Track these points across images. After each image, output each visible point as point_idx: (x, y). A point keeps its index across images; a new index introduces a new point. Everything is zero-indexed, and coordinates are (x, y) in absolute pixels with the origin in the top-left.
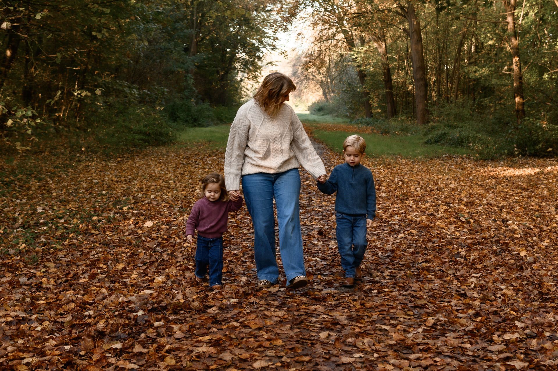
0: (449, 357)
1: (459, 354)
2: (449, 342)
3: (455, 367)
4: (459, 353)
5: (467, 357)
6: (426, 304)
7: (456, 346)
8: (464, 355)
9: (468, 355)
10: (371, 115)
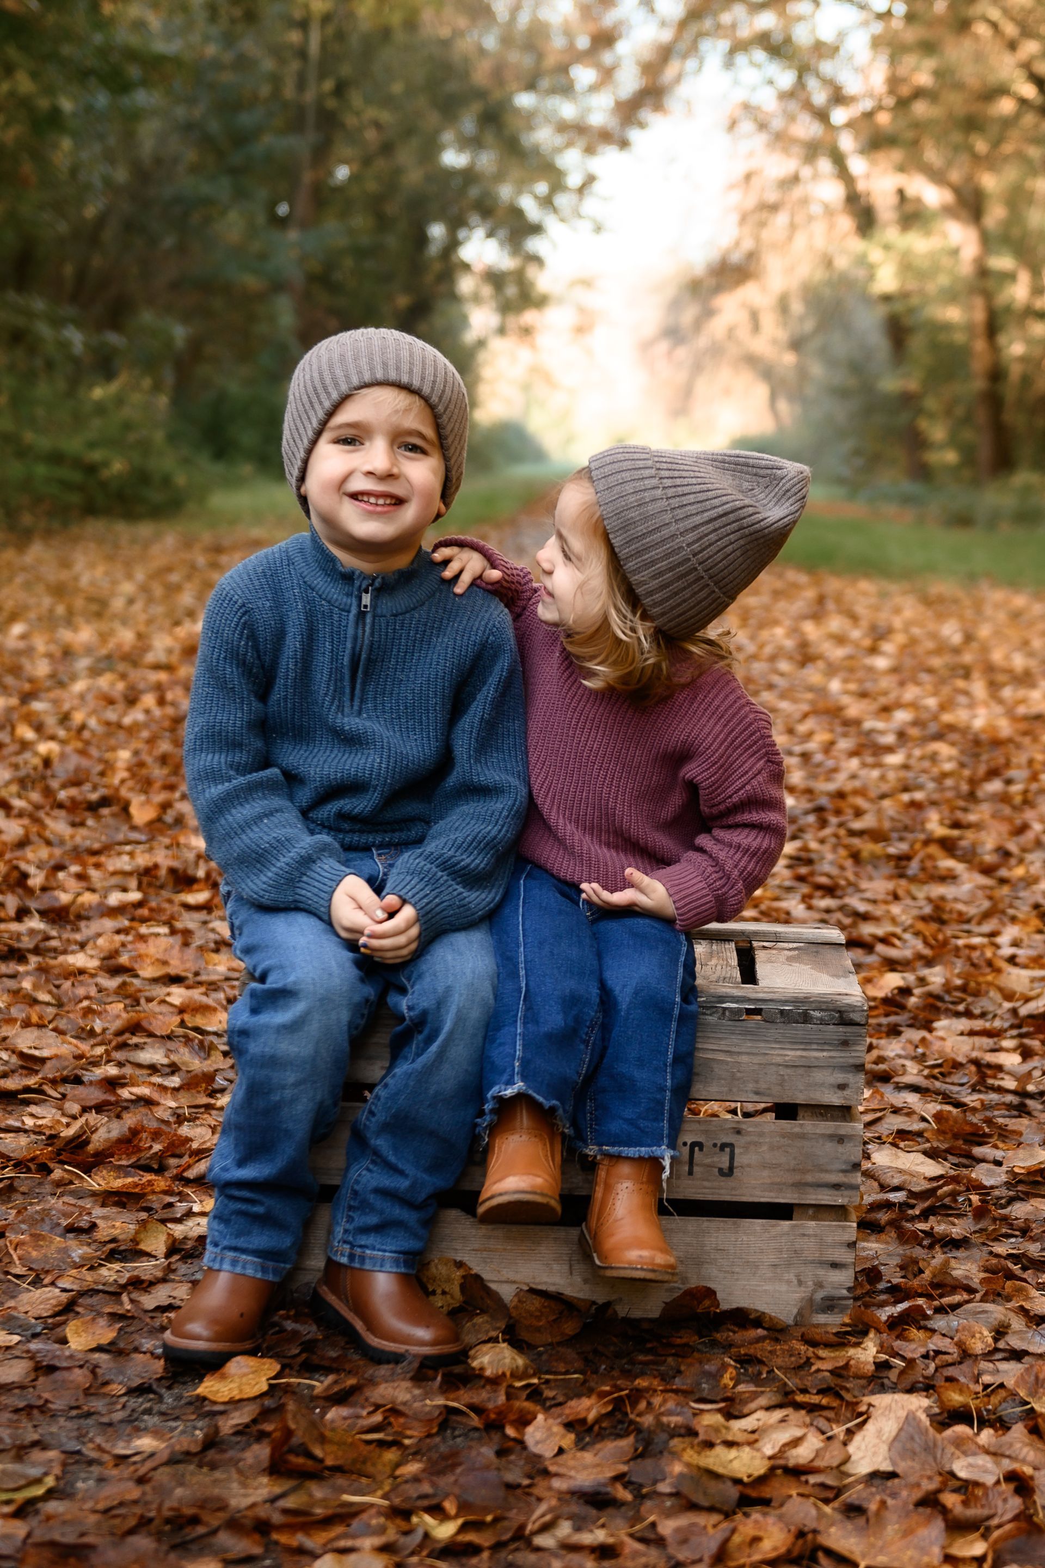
0: (914, 1088)
1: (962, 1085)
2: (937, 1045)
3: (924, 1119)
4: (964, 1080)
5: (994, 1097)
6: (894, 935)
7: (961, 1059)
8: (980, 1085)
9: (1000, 1090)
10: (923, 472)
